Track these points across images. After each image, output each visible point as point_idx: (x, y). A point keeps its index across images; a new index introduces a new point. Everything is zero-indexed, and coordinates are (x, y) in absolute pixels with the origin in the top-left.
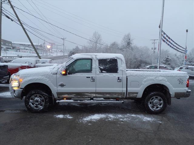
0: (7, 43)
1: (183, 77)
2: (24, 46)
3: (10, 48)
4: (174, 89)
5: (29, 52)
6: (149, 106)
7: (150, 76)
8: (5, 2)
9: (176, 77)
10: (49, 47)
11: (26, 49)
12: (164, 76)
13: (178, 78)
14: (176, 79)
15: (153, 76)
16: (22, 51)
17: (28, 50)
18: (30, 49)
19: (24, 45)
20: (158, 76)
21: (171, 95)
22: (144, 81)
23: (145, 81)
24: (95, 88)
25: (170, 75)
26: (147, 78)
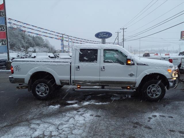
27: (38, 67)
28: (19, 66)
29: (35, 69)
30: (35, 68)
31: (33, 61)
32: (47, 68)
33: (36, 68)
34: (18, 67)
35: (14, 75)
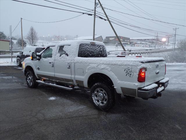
0: (126, 40)
1: (132, 66)
2: (140, 41)
3: (127, 44)
4: (119, 82)
5: (142, 46)
6: (93, 99)
7: (93, 64)
8: (97, 6)
9: (122, 65)
10: (164, 40)
11: (142, 44)
12: (107, 64)
13: (126, 67)
14: (123, 68)
15: (95, 63)
16: (136, 46)
17: (144, 44)
18: (146, 43)
19: (141, 39)
20: (101, 64)
21: (116, 90)
22: (87, 69)
23: (89, 69)
24: (54, 73)
25: (114, 63)
26: (90, 65)
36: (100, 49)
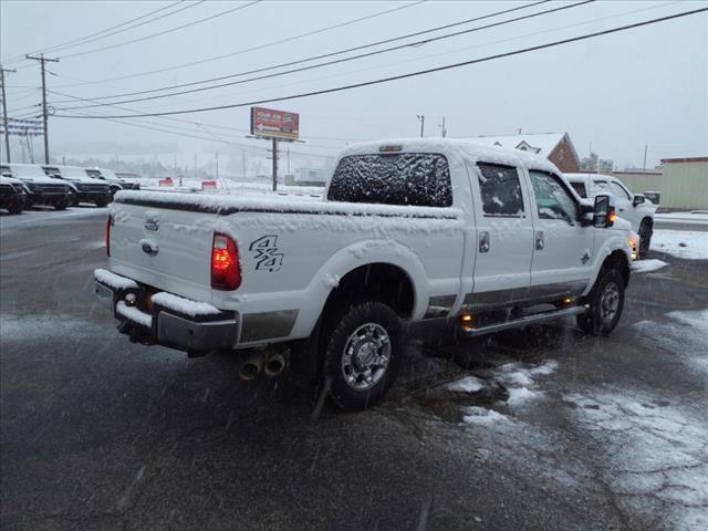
27: (365, 243)
28: (272, 240)
29: (353, 252)
30: (353, 247)
31: (338, 213)
32: (398, 245)
33: (358, 247)
34: (271, 246)
35: (245, 296)
36: (416, 169)
